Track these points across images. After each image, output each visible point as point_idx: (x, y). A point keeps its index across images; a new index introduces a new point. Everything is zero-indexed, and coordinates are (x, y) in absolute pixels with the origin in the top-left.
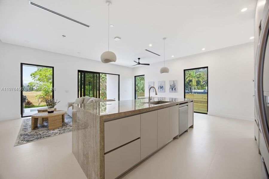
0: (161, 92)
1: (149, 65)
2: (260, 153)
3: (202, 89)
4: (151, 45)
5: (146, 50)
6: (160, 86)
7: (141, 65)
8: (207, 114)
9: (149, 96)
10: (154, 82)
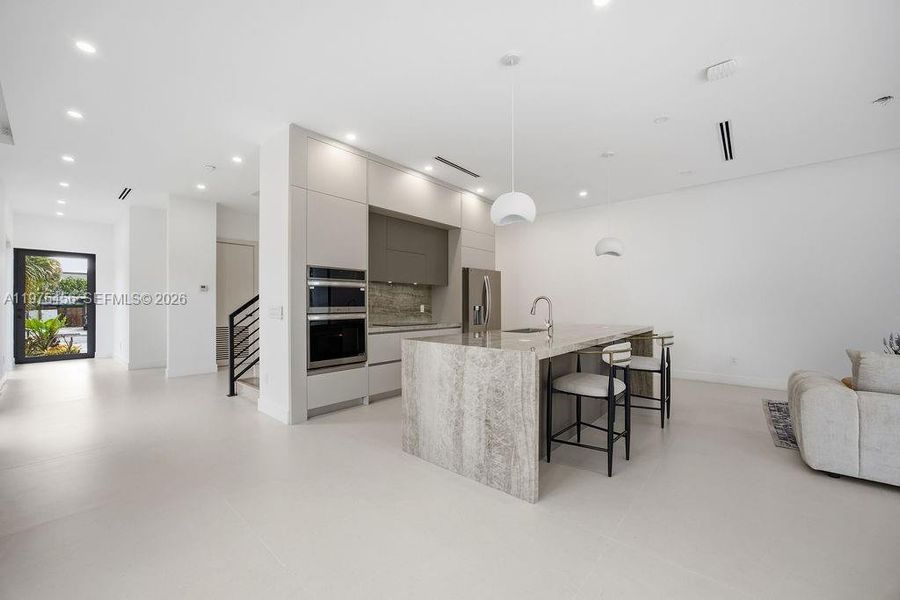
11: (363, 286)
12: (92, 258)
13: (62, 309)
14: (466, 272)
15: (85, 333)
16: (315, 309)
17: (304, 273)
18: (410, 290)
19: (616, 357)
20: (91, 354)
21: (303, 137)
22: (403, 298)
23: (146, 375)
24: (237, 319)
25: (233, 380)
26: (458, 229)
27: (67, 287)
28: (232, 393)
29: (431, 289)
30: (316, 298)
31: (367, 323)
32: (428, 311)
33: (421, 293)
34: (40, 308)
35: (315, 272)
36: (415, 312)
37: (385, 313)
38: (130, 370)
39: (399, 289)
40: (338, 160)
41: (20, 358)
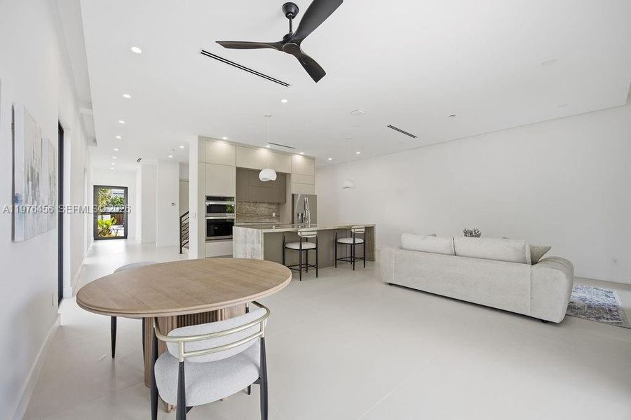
11: (233, 203)
12: (126, 189)
13: (112, 214)
14: (293, 195)
15: (123, 228)
16: (209, 214)
17: (204, 199)
18: (266, 205)
19: (303, 233)
20: (125, 237)
21: (204, 141)
22: (263, 209)
23: (148, 245)
24: (183, 219)
25: (181, 246)
26: (290, 174)
27: (114, 203)
28: (181, 253)
29: (280, 204)
30: (210, 209)
31: (235, 221)
32: (278, 216)
33: (273, 207)
34: (103, 214)
35: (209, 198)
36: (270, 216)
37: (251, 216)
38: (142, 243)
39: (260, 205)
40: (221, 147)
41: (97, 238)
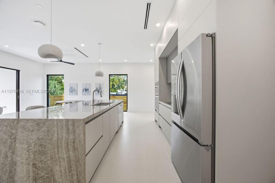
0: (86, 95)
1: (74, 64)
2: (160, 127)
3: (114, 92)
4: (83, 45)
5: (75, 48)
6: (85, 89)
7: (63, 63)
8: (127, 111)
9: (92, 99)
10: (77, 84)
